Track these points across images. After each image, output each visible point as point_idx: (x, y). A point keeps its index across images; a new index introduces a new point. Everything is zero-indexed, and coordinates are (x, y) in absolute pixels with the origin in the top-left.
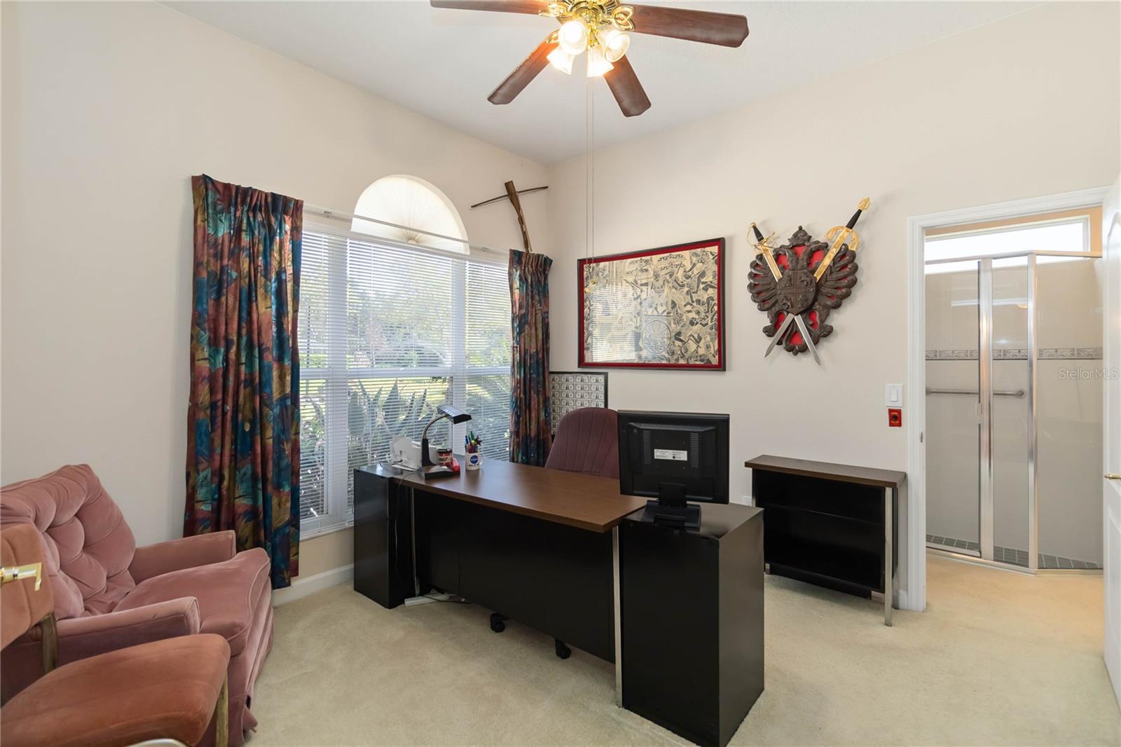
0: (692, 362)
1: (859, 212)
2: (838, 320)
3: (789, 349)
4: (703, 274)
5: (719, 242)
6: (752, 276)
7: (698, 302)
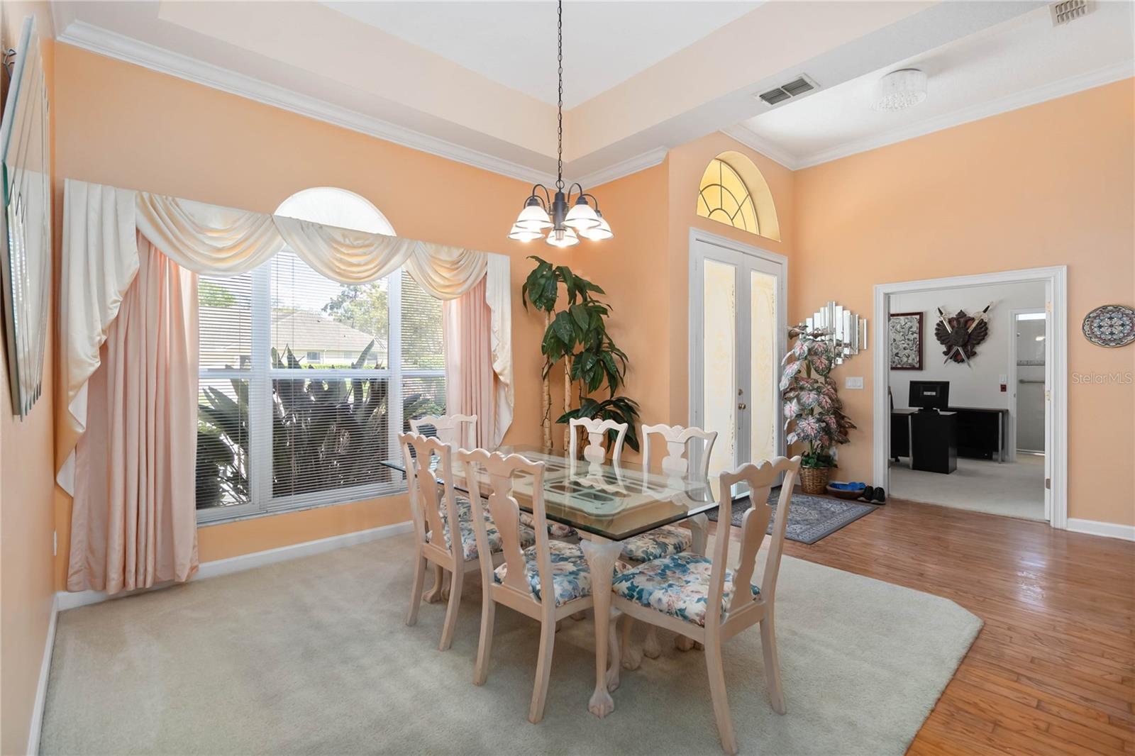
0: (905, 366)
1: (988, 307)
2: (980, 349)
3: (955, 361)
4: (911, 327)
5: (920, 314)
6: (936, 329)
7: (908, 339)
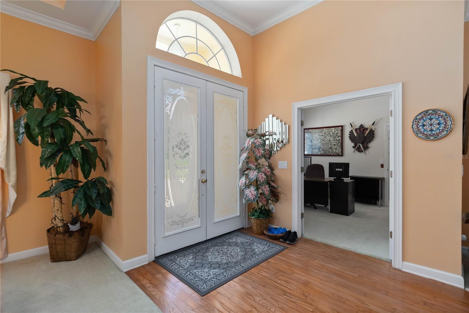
0: (334, 154)
1: (375, 122)
3: (358, 151)
4: (337, 134)
5: (342, 126)
6: (349, 134)
7: (336, 140)
